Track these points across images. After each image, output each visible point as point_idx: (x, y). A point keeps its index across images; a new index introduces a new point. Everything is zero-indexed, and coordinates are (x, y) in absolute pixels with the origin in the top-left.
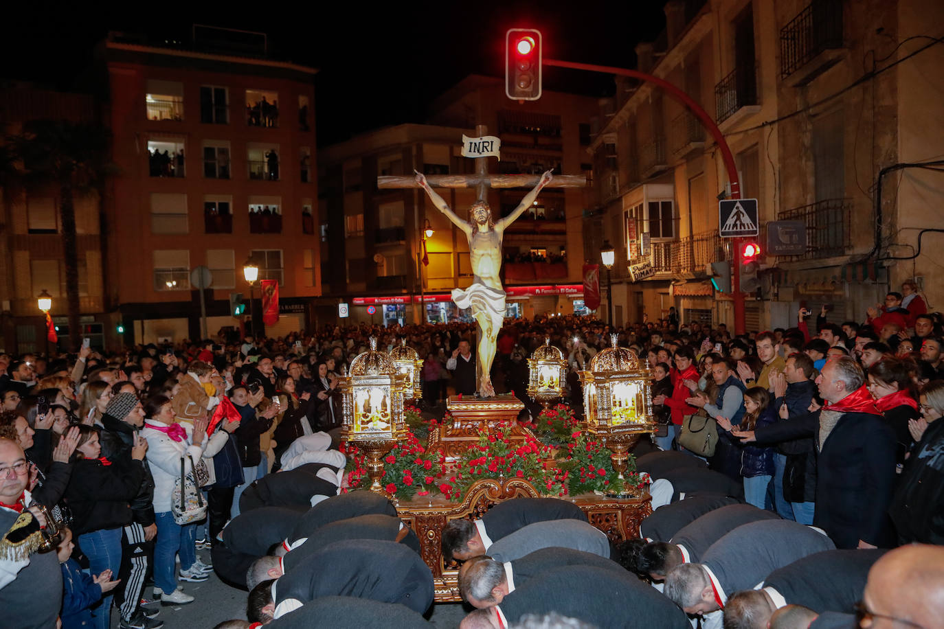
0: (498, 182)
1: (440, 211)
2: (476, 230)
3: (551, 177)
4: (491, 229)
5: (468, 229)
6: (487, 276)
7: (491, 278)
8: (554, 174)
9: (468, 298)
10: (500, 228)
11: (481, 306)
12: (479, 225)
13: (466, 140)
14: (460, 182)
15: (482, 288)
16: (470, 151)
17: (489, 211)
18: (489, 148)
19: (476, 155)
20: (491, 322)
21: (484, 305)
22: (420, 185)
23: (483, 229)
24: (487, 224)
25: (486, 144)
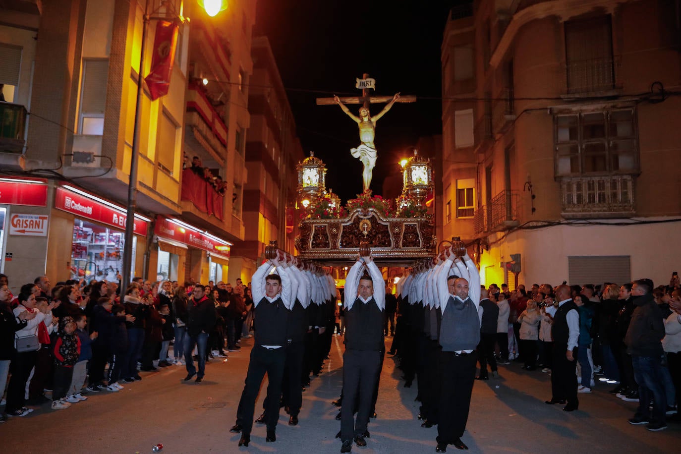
0: (373, 100)
1: (345, 114)
2: (362, 120)
3: (399, 97)
4: (369, 120)
5: (358, 120)
6: (367, 141)
7: (369, 142)
8: (400, 95)
9: (358, 152)
10: (374, 120)
11: (364, 155)
12: (364, 118)
13: (358, 80)
14: (355, 101)
15: (365, 147)
16: (360, 85)
17: (368, 112)
18: (369, 84)
19: (363, 87)
20: (369, 162)
21: (366, 154)
22: (336, 102)
23: (366, 119)
24: (367, 117)
25: (368, 82)
